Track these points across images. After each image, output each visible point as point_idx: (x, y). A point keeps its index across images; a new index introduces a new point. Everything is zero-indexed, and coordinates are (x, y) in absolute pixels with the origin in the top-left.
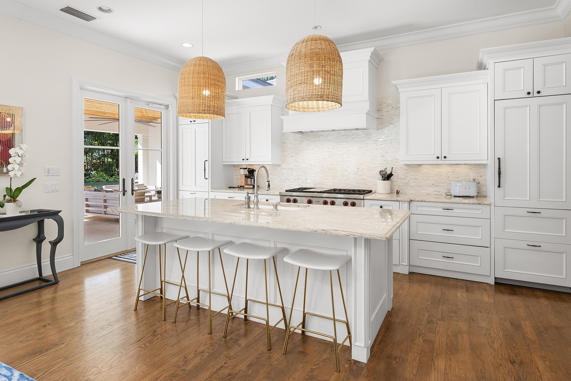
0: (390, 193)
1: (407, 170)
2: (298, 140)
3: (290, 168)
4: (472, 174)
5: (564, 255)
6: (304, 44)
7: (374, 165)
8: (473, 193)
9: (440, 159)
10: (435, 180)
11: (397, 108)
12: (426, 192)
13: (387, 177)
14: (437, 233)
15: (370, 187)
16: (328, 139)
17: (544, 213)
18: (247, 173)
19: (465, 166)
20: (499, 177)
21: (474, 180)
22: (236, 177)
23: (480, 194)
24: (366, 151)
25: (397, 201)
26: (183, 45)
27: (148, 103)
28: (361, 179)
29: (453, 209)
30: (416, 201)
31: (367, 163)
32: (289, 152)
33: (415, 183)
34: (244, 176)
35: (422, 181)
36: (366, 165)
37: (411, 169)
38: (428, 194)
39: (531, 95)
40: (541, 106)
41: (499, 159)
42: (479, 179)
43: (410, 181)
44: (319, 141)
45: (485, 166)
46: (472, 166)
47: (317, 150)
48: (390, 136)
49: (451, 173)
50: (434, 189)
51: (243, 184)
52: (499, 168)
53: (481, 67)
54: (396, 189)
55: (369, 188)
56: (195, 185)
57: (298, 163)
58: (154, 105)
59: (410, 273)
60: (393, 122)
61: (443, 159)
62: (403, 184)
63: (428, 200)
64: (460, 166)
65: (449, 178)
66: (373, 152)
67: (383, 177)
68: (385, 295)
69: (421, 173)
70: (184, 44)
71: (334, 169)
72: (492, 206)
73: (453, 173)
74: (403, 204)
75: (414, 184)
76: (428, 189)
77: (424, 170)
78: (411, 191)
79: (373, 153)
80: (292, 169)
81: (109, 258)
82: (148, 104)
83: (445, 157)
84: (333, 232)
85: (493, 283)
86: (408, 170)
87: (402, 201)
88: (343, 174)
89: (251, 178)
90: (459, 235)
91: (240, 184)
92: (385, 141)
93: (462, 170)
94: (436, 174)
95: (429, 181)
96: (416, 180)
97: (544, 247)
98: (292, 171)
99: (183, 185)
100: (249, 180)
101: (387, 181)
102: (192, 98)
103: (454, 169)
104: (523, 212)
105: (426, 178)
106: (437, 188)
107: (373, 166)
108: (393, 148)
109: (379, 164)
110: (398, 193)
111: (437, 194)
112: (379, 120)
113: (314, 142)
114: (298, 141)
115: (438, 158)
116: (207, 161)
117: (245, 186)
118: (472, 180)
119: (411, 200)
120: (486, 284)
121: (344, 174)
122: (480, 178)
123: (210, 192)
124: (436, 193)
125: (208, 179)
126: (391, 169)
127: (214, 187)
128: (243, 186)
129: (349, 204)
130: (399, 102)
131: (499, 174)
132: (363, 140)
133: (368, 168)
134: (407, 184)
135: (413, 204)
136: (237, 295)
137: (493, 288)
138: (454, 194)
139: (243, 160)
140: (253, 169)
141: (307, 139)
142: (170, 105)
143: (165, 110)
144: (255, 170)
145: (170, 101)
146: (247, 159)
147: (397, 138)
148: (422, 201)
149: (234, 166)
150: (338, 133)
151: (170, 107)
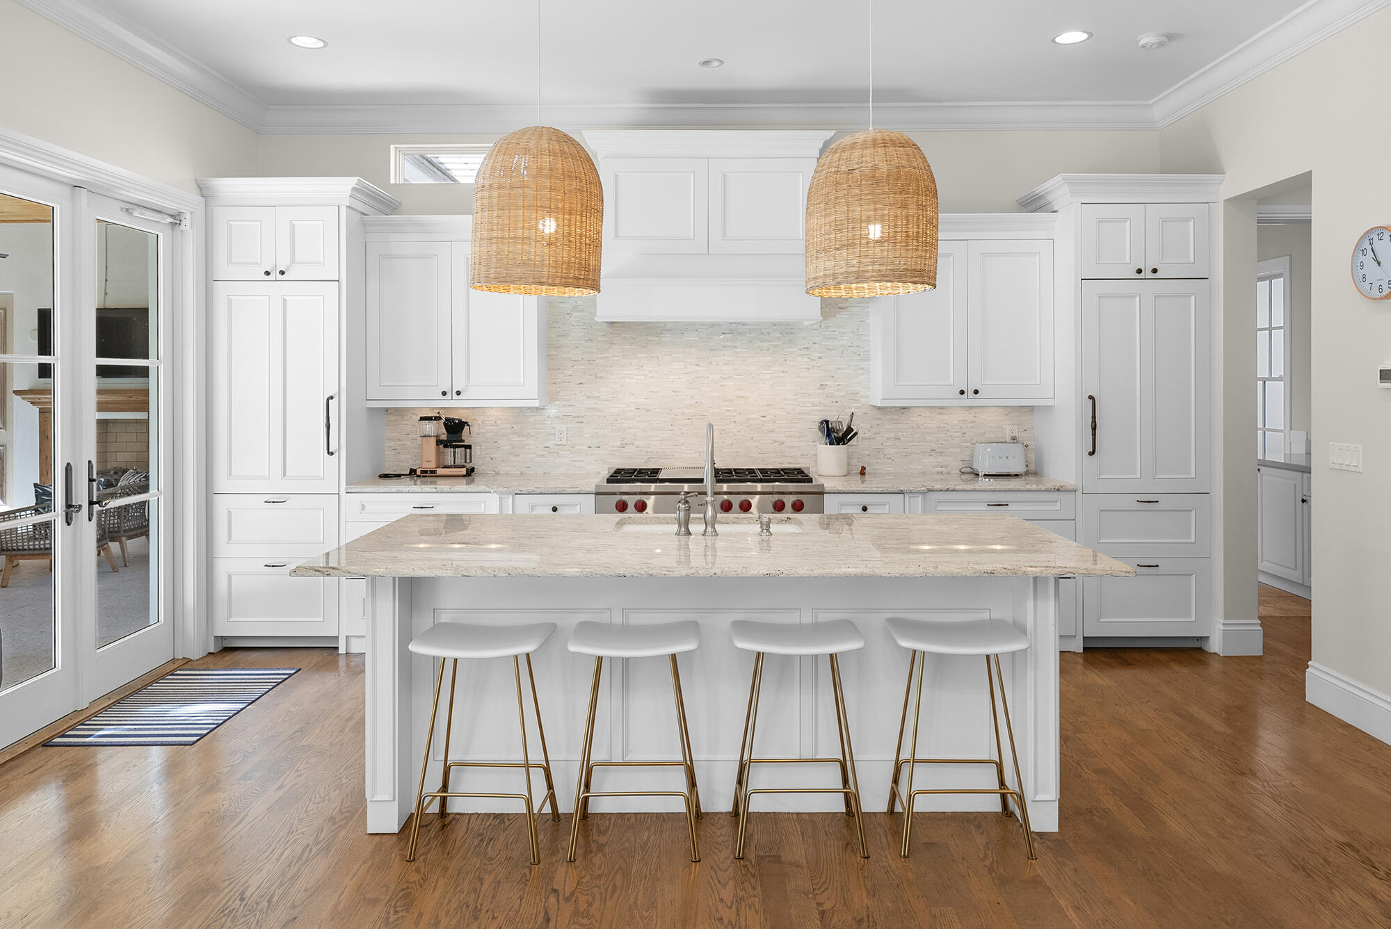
0: (845, 473)
1: (878, 419)
2: (599, 339)
3: (574, 414)
4: (1008, 427)
5: (1194, 576)
7: (802, 408)
10: (938, 441)
12: (919, 467)
13: (837, 435)
15: (792, 460)
16: (685, 339)
17: (1165, 502)
18: (443, 431)
22: (392, 444)
24: (783, 372)
26: (293, 40)
27: (128, 206)
28: (772, 442)
29: (1007, 505)
30: (936, 491)
31: (785, 402)
32: (571, 372)
33: (897, 448)
34: (433, 441)
35: (911, 444)
36: (783, 408)
37: (887, 417)
38: (924, 473)
39: (1142, 275)
40: (1158, 297)
41: (1093, 398)
43: (885, 444)
44: (659, 344)
47: (654, 367)
48: (839, 338)
49: (970, 425)
50: (935, 461)
51: (431, 466)
54: (858, 463)
55: (790, 463)
56: (285, 475)
57: (599, 402)
58: (146, 213)
61: (971, 395)
62: (868, 452)
64: (987, 409)
65: (965, 436)
66: (801, 375)
67: (827, 436)
69: (909, 425)
70: (298, 38)
71: (702, 417)
72: (1079, 493)
73: (973, 425)
74: (912, 499)
75: (894, 451)
76: (922, 460)
77: (914, 419)
78: (886, 467)
79: (800, 377)
80: (578, 420)
81: (46, 744)
82: (127, 210)
83: (976, 392)
85: (1081, 651)
86: (880, 419)
87: (910, 493)
88: (725, 430)
89: (455, 447)
91: (419, 466)
92: (828, 350)
93: (990, 419)
94: (939, 427)
95: (924, 442)
96: (898, 440)
97: (1165, 566)
98: (579, 425)
99: (230, 474)
100: (450, 451)
103: (975, 417)
104: (1130, 502)
105: (919, 436)
106: (940, 459)
107: (800, 410)
108: (846, 366)
109: (814, 405)
111: (942, 472)
113: (645, 347)
114: (599, 342)
115: (962, 392)
116: (332, 398)
117: (440, 471)
120: (1068, 654)
121: (727, 430)
123: (343, 492)
124: (939, 469)
125: (336, 455)
126: (847, 417)
127: (354, 479)
128: (433, 472)
129: (788, 506)
131: (1094, 429)
132: (775, 346)
133: (787, 413)
134: (879, 450)
135: (930, 498)
136: (703, 757)
137: (1081, 660)
138: (982, 470)
139: (442, 393)
140: (460, 421)
141: (624, 338)
142: (188, 216)
143: (168, 230)
144: (467, 423)
145: (186, 201)
146: (458, 393)
147: (855, 344)
148: (947, 490)
149: (387, 410)
150: (712, 325)
151: (187, 222)
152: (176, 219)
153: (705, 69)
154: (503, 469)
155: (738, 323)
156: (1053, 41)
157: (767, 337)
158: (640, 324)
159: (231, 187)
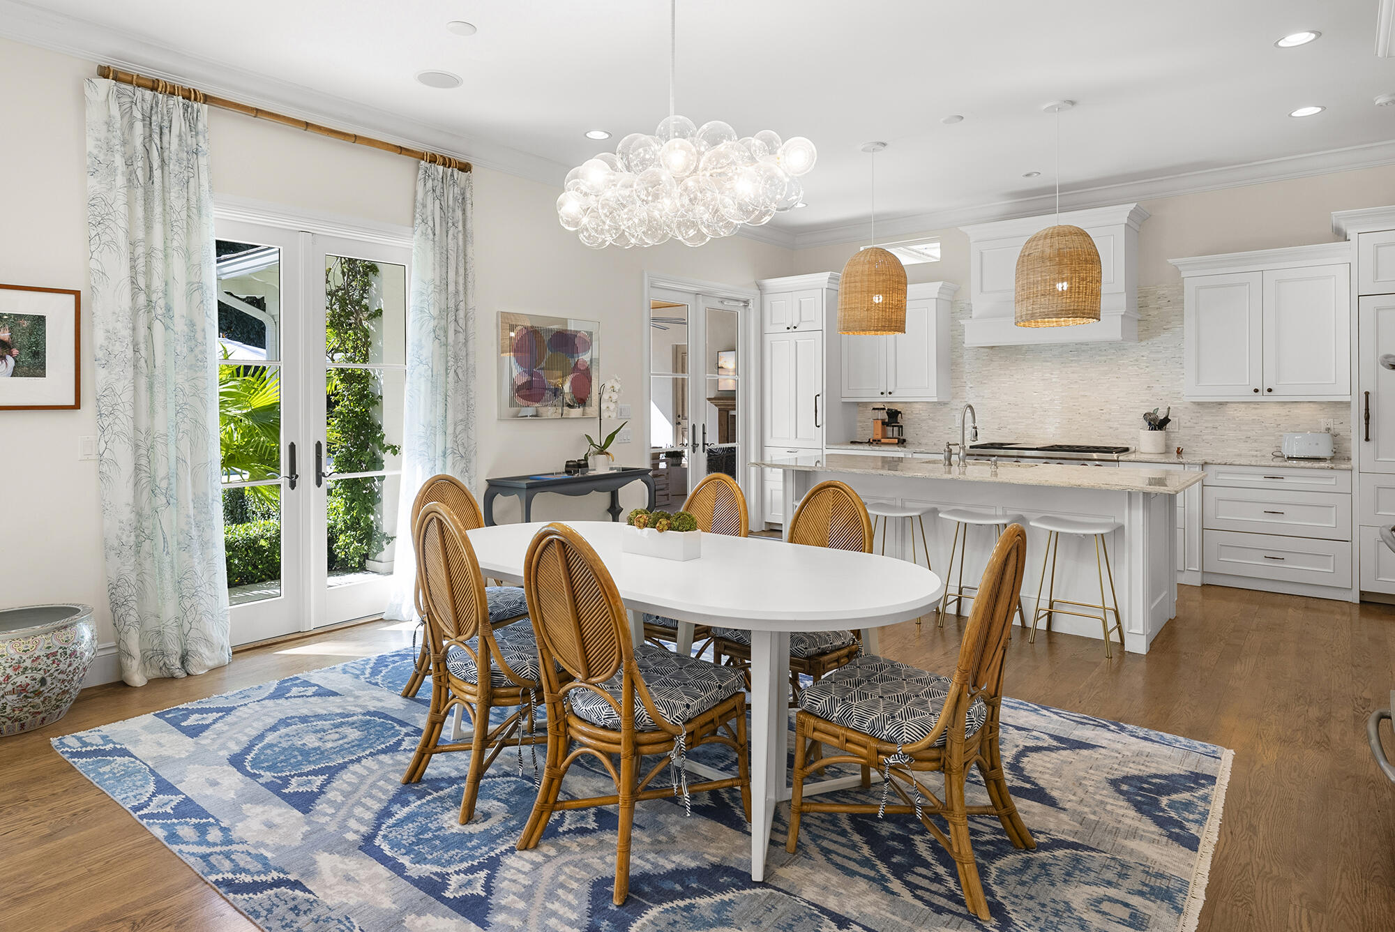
0: (1164, 451)
1: (1197, 412)
2: (984, 357)
4: (1324, 420)
6: (1048, 241)
8: (1325, 452)
9: (1260, 393)
10: (1252, 430)
11: (1177, 302)
12: (1235, 449)
13: (1158, 424)
14: (1254, 517)
15: (1125, 441)
18: (886, 417)
19: (1312, 405)
20: (1367, 424)
21: (1328, 429)
22: (862, 424)
23: (1339, 455)
24: (1117, 378)
25: (1181, 463)
27: (723, 300)
28: (1108, 428)
29: (1282, 478)
30: (1215, 464)
31: (1119, 399)
33: (1214, 435)
34: (880, 422)
35: (1227, 432)
36: (1117, 404)
37: (1205, 411)
38: (1239, 453)
41: (1367, 394)
42: (1338, 428)
43: (1204, 431)
45: (1348, 404)
46: (1324, 406)
47: (1021, 376)
48: (1163, 352)
49: (1284, 418)
50: (1250, 446)
51: (879, 437)
52: (1367, 409)
53: (1340, 235)
54: (1176, 445)
55: (1123, 444)
56: (795, 438)
58: (731, 302)
59: (1203, 585)
60: (1168, 327)
61: (1266, 392)
62: (1189, 437)
63: (1238, 463)
64: (1302, 405)
65: (1279, 426)
66: (1131, 379)
67: (1150, 424)
68: (1165, 592)
69: (1226, 418)
72: (1355, 473)
73: (1287, 418)
74: (1191, 468)
75: (1211, 437)
76: (1239, 445)
77: (1230, 411)
78: (1204, 449)
79: (1131, 381)
82: (723, 302)
83: (1270, 390)
84: (1103, 486)
85: (1356, 601)
86: (1199, 413)
87: (1189, 464)
89: (893, 426)
90: (1295, 520)
91: (871, 436)
92: (1154, 360)
93: (1305, 413)
94: (1254, 419)
95: (1240, 431)
96: (1215, 429)
99: (771, 436)
100: (890, 429)
101: (1159, 431)
102: (868, 310)
103: (1288, 411)
105: (1235, 426)
106: (1255, 445)
107: (1131, 405)
108: (1169, 373)
109: (1142, 402)
110: (1179, 452)
111: (1256, 454)
112: (1142, 323)
114: (984, 359)
115: (1256, 391)
116: (819, 395)
117: (883, 440)
118: (1323, 429)
119: (1206, 463)
120: (1343, 604)
122: (1341, 427)
123: (824, 448)
124: (1254, 452)
125: (820, 427)
126: (1166, 410)
127: (830, 442)
128: (879, 441)
130: (1182, 292)
131: (1367, 418)
132: (1111, 359)
133: (1120, 408)
134: (1197, 436)
135: (1209, 468)
137: (1356, 611)
138: (1287, 453)
139: (882, 393)
140: (896, 411)
141: (1001, 357)
142: (751, 301)
143: (743, 310)
144: (900, 412)
145: (751, 293)
146: (890, 393)
147: (1177, 356)
148: (1225, 464)
149: (858, 404)
150: (1063, 346)
151: (751, 304)
152: (746, 303)
153: (1028, 178)
154: (923, 441)
155: (1082, 344)
156: (1290, 115)
157: (1104, 353)
158: (1010, 347)
159: (772, 283)
